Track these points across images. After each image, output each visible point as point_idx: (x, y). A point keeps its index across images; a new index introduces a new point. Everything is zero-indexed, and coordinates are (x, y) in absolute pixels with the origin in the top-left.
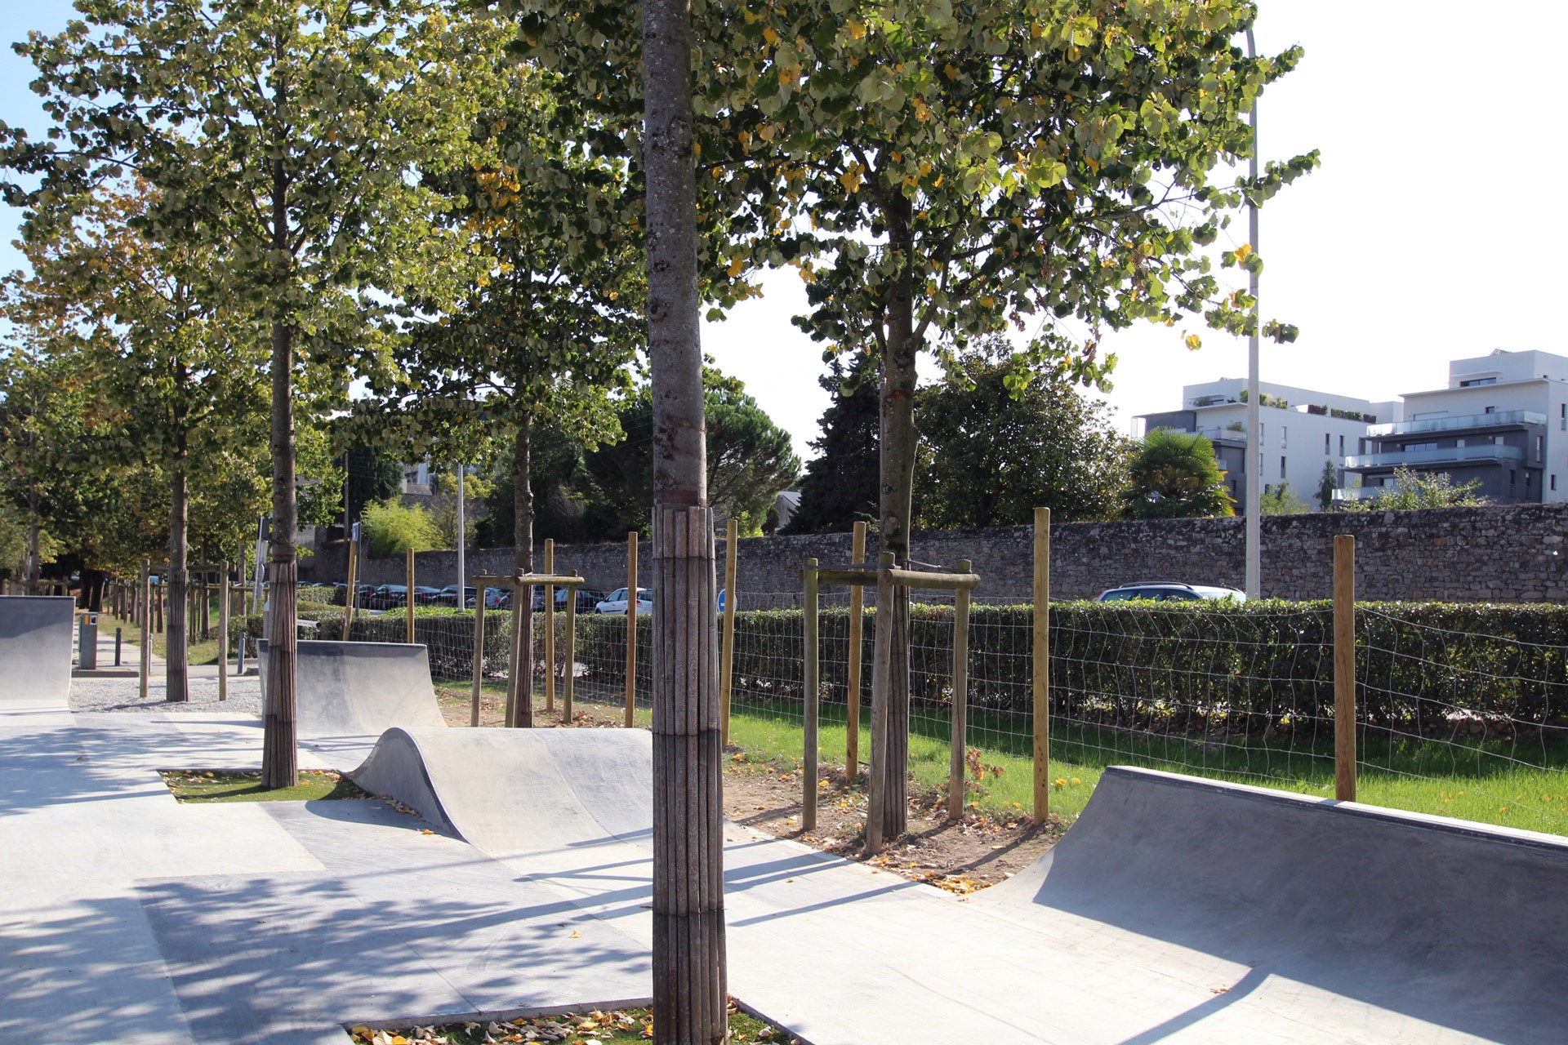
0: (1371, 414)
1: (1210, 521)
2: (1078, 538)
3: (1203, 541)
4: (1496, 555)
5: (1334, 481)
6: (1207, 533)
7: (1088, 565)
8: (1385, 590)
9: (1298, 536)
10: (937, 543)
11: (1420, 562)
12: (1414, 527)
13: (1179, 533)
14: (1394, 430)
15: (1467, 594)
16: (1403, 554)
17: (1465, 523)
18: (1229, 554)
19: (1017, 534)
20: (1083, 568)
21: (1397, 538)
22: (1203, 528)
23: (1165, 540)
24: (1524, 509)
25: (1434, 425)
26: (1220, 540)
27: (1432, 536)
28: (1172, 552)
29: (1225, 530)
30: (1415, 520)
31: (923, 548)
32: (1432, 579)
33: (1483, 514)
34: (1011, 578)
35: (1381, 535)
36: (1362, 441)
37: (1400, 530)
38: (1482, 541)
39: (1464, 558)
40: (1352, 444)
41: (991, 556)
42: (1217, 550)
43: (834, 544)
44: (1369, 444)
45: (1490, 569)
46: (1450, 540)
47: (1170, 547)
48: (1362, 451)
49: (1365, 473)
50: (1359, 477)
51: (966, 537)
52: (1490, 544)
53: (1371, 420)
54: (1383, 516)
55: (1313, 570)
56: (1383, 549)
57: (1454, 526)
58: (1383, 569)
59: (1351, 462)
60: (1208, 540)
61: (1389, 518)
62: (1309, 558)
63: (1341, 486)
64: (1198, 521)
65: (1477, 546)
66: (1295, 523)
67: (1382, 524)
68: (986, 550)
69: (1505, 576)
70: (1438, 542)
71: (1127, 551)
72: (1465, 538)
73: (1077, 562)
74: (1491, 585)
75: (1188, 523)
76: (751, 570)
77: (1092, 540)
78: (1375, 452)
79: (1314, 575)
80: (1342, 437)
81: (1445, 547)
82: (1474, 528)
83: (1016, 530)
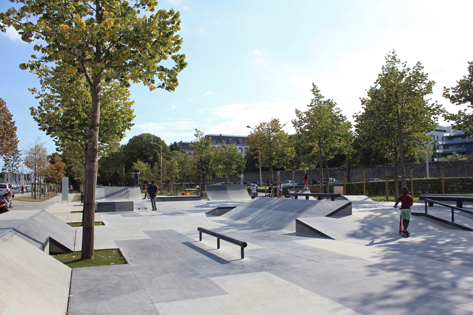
0: (445, 130)
1: (415, 163)
2: (389, 167)
3: (414, 167)
4: (467, 168)
5: (436, 147)
6: (415, 166)
7: (392, 172)
8: (448, 175)
9: (432, 166)
10: (359, 169)
11: (454, 170)
12: (453, 164)
13: (410, 166)
14: (450, 135)
15: (463, 175)
16: (451, 169)
17: (462, 163)
18: (419, 170)
19: (376, 167)
20: (391, 173)
21: (450, 166)
22: (414, 165)
23: (407, 167)
24: (472, 160)
25: (460, 133)
26: (418, 167)
27: (456, 165)
28: (408, 169)
29: (419, 165)
30: (453, 163)
31: (356, 170)
32: (457, 173)
33: (465, 161)
34: (376, 175)
35: (447, 165)
36: (443, 138)
37: (451, 164)
38: (465, 166)
39: (462, 169)
40: (440, 138)
41: (371, 171)
42: (417, 169)
43: (335, 170)
44: (444, 138)
45: (466, 171)
46: (459, 166)
47: (408, 168)
48: (443, 140)
49: (444, 145)
50: (442, 146)
51: (366, 168)
52: (466, 167)
53: (444, 131)
54: (447, 162)
55: (435, 172)
56: (448, 168)
57: (460, 164)
58: (448, 171)
59: (440, 143)
60: (415, 167)
61: (449, 162)
62: (435, 170)
63: (438, 149)
64: (413, 163)
65: (464, 167)
66: (432, 164)
67: (447, 164)
68: (370, 170)
69: (469, 172)
70: (457, 166)
71: (400, 169)
72: (462, 166)
73: (390, 172)
74: (467, 174)
75: (411, 164)
76: (315, 176)
77: (392, 168)
78: (446, 140)
79: (436, 173)
80: (438, 136)
81: (459, 167)
82: (463, 164)
83: (376, 166)
